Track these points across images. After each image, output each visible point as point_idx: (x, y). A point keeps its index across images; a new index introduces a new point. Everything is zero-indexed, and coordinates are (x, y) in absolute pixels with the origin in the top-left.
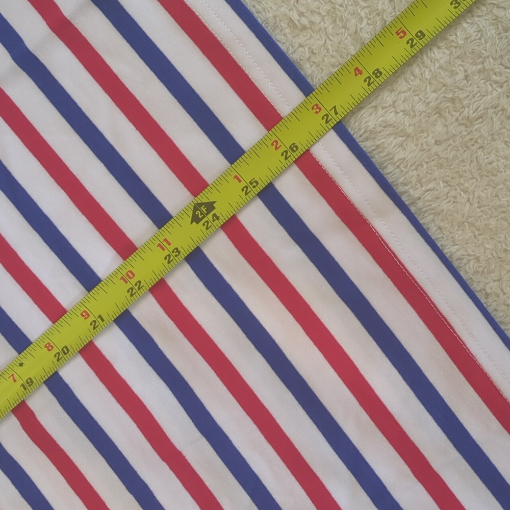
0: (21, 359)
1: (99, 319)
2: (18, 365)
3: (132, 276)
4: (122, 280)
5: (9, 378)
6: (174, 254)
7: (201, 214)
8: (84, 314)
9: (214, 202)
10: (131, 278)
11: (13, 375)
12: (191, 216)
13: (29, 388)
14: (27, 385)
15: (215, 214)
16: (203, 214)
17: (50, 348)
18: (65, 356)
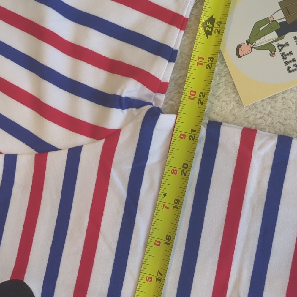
0: (163, 191)
1: (193, 133)
2: (163, 196)
3: (194, 93)
4: (190, 100)
5: (163, 209)
6: (210, 62)
7: (210, 28)
8: (182, 136)
9: (212, 16)
10: (194, 95)
11: (164, 205)
12: (205, 34)
13: (179, 205)
14: (177, 205)
15: (217, 22)
16: (210, 27)
17: (175, 172)
18: (187, 169)
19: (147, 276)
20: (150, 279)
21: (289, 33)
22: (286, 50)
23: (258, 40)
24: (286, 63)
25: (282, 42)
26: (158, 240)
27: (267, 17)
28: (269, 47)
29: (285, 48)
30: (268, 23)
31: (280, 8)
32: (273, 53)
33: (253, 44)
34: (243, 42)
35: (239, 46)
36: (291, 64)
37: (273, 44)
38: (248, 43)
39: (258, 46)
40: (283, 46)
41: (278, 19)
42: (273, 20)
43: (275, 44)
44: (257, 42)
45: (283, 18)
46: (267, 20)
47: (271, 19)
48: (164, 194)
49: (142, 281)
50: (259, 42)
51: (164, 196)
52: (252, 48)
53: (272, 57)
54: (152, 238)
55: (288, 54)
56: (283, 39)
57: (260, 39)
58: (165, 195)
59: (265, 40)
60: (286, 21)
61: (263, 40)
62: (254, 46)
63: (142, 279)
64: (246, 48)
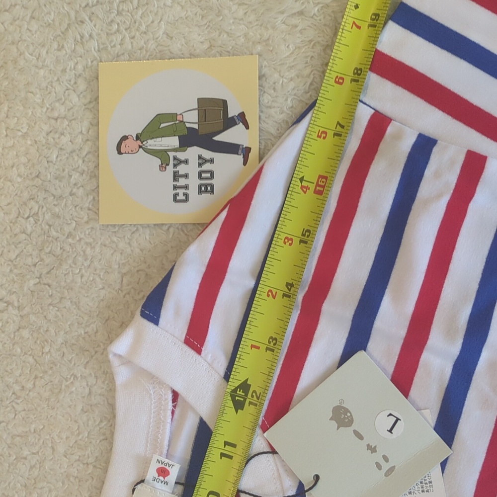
19: (319, 130)
20: (324, 135)
21: (195, 148)
22: (182, 169)
23: (151, 139)
24: (175, 187)
25: (181, 156)
26: (340, 75)
27: (175, 112)
28: (162, 155)
29: (183, 165)
30: (173, 121)
31: (197, 107)
32: (164, 165)
33: (144, 143)
34: (131, 134)
35: (125, 138)
36: (181, 192)
37: (168, 153)
38: (138, 138)
39: (149, 147)
40: (181, 162)
41: (188, 121)
42: (182, 120)
43: (171, 154)
44: (150, 142)
45: (195, 123)
46: (173, 116)
47: (180, 118)
48: (355, 4)
49: (311, 136)
50: (152, 144)
51: (356, 9)
52: (140, 147)
53: (161, 171)
54: (331, 72)
55: (182, 176)
56: (183, 153)
57: (155, 139)
58: (357, 7)
59: (160, 143)
60: (197, 128)
61: (158, 143)
62: (143, 146)
63: (312, 133)
64: (132, 144)
